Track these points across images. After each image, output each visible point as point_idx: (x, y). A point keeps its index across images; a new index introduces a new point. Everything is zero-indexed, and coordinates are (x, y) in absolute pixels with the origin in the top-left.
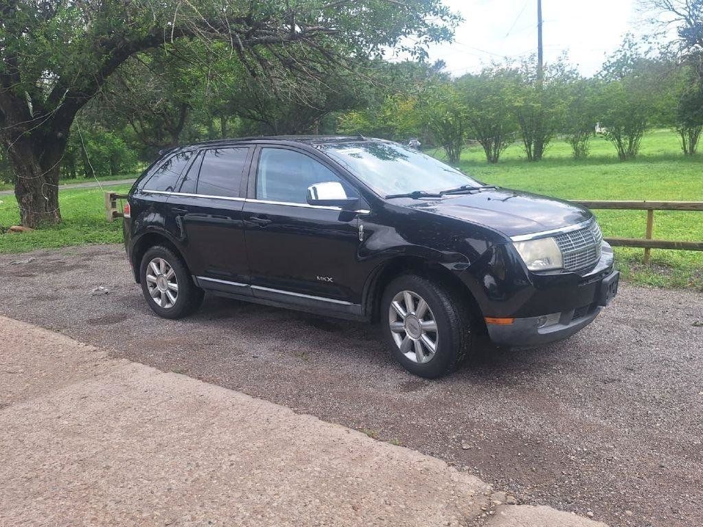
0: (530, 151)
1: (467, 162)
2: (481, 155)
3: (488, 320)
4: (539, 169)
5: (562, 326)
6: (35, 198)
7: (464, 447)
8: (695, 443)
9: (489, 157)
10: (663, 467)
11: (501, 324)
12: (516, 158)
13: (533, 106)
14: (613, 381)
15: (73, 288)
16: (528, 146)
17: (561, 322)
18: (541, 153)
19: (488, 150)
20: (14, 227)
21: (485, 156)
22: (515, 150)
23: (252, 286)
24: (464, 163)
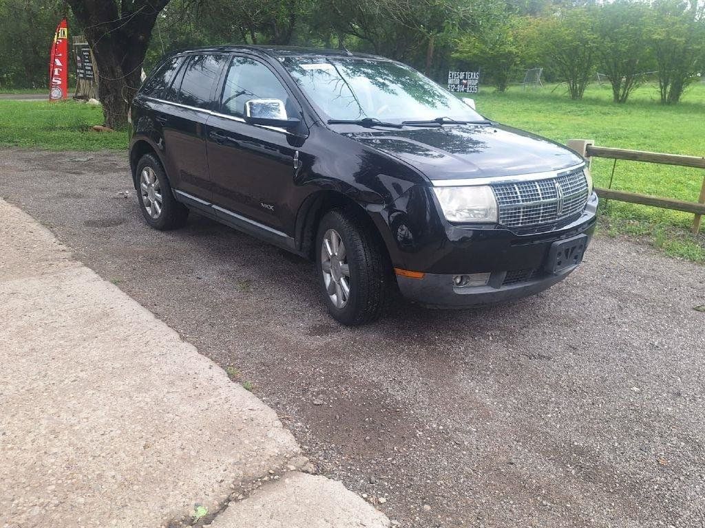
0: (665, 93)
1: (591, 99)
2: (607, 93)
3: (398, 271)
4: (667, 114)
5: (490, 288)
6: (116, 99)
7: (315, 402)
8: (576, 443)
9: (616, 95)
10: (512, 464)
11: (410, 278)
12: (649, 99)
13: (675, 40)
14: (541, 357)
15: (103, 189)
16: (663, 87)
17: (489, 284)
18: (678, 95)
19: (616, 87)
20: (96, 126)
21: (612, 96)
22: (648, 91)
23: (214, 206)
24: (587, 100)
